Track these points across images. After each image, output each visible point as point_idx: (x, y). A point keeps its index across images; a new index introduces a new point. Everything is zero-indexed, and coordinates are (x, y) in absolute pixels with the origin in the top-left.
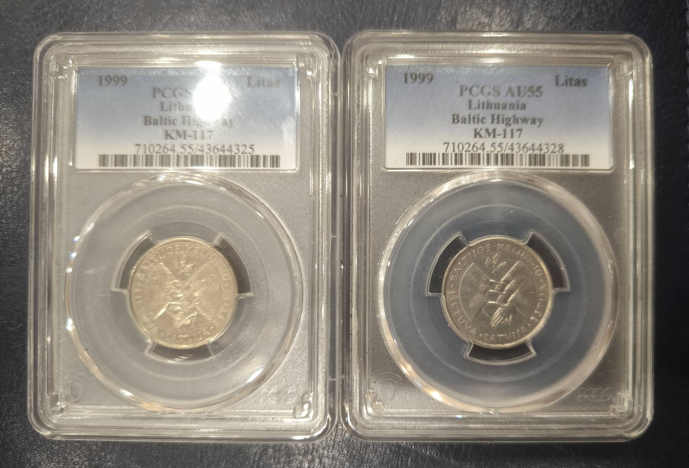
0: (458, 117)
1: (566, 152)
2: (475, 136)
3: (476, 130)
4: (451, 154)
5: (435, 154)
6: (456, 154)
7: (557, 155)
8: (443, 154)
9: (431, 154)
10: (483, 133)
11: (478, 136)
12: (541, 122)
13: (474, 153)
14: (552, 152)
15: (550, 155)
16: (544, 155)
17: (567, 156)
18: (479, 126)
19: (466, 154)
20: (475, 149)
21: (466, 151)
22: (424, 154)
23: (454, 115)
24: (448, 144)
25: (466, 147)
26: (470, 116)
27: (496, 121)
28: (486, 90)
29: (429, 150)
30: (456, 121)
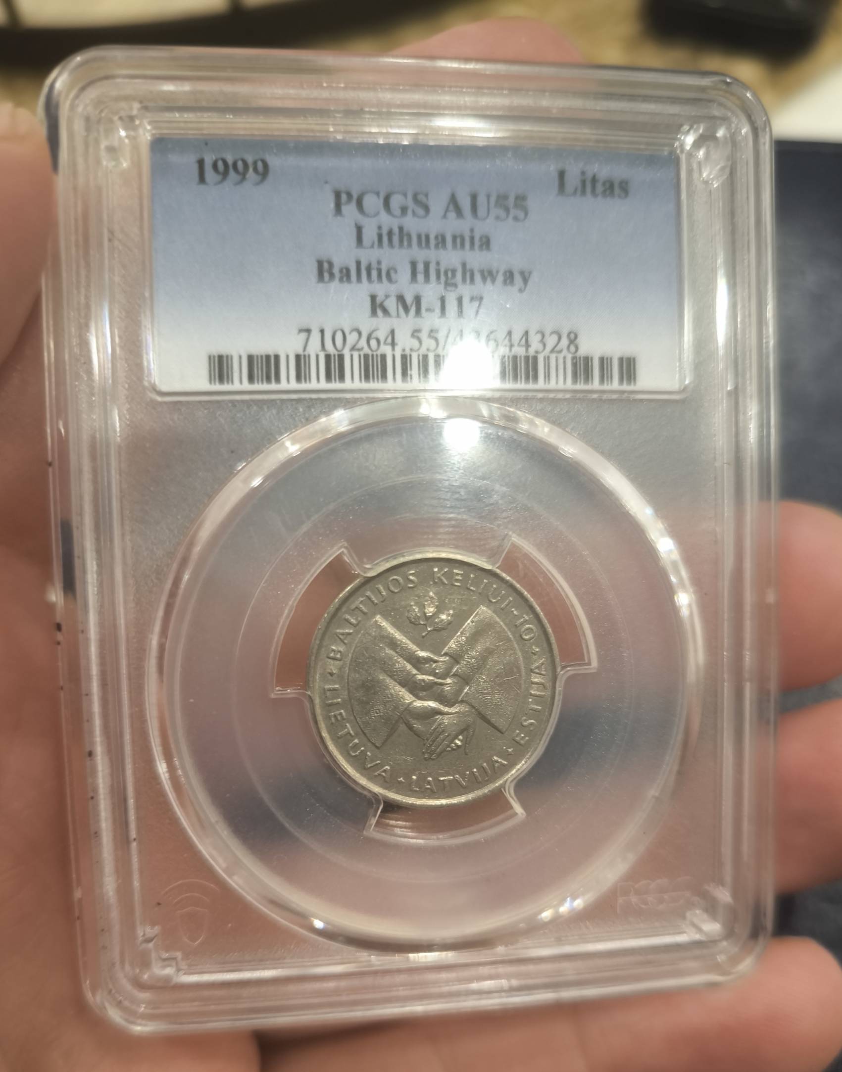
0: (331, 264)
1: (583, 351)
2: (374, 313)
3: (373, 298)
4: (317, 356)
5: (277, 357)
6: (328, 357)
7: (565, 358)
8: (298, 357)
9: (268, 357)
10: (391, 304)
11: (379, 312)
12: (525, 281)
13: (370, 353)
14: (552, 351)
15: (548, 357)
16: (535, 359)
17: (587, 360)
18: (381, 289)
19: (352, 356)
20: (373, 343)
21: (353, 349)
22: (250, 358)
23: (320, 264)
24: (308, 331)
25: (352, 338)
26: (358, 264)
27: (420, 277)
28: (396, 201)
29: (262, 346)
30: (326, 275)
